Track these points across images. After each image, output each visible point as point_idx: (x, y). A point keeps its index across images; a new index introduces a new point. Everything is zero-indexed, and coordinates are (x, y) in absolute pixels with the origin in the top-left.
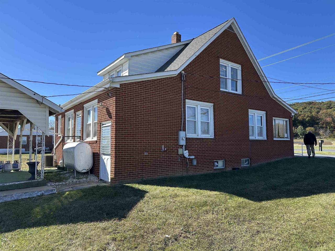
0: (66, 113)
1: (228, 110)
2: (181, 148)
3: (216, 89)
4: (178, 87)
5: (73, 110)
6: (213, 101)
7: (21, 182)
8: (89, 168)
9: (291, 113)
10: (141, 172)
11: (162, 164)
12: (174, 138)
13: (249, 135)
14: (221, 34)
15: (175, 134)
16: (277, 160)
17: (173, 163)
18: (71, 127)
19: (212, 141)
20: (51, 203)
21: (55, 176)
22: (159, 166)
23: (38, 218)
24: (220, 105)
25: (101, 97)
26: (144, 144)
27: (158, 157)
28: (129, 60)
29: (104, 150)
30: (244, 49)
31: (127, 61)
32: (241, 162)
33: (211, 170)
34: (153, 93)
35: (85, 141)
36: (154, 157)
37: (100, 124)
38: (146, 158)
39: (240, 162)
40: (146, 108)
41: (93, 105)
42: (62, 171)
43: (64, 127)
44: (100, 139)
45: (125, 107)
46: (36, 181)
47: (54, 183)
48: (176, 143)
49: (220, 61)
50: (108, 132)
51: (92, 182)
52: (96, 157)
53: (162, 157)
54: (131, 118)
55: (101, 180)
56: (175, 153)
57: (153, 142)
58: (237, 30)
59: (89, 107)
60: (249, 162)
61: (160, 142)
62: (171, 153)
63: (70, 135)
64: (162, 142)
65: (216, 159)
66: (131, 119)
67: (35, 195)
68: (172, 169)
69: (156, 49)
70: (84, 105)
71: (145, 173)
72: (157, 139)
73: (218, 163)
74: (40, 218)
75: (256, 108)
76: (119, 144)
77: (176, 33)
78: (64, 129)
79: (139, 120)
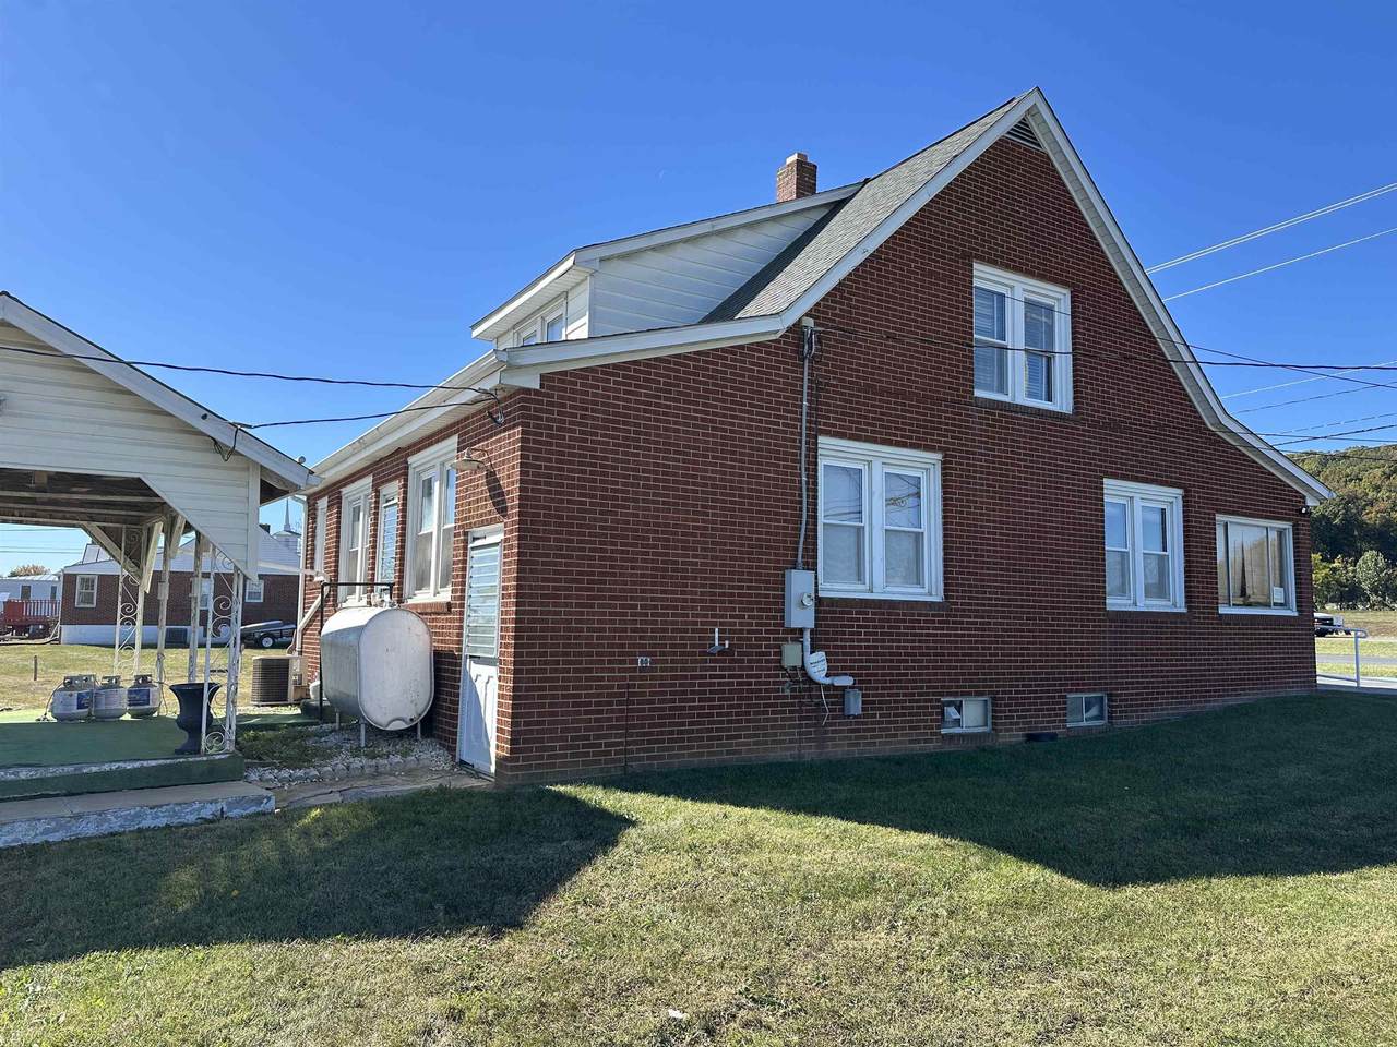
0: (344, 490)
1: (1007, 482)
2: (795, 640)
3: (954, 389)
4: (784, 383)
5: (369, 480)
6: (940, 442)
7: (145, 764)
8: (419, 712)
9: (1304, 497)
10: (621, 735)
11: (711, 707)
12: (767, 596)
13: (1104, 593)
14: (982, 161)
15: (768, 582)
16: (1232, 701)
17: (758, 706)
18: (361, 545)
19: (933, 616)
20: (244, 852)
21: (285, 741)
22: (699, 715)
23: (180, 909)
24: (974, 459)
25: (470, 429)
26: (635, 622)
27: (693, 677)
28: (591, 275)
29: (475, 640)
30: (1083, 218)
31: (586, 279)
32: (1065, 709)
33: (926, 741)
34: (679, 408)
35: (410, 602)
36: (675, 677)
37: (466, 534)
38: (641, 678)
39: (1060, 709)
40: (649, 472)
41: (443, 459)
42: (316, 724)
43: (338, 547)
44: (462, 598)
45: (562, 469)
46: (205, 759)
47: (276, 771)
48: (775, 618)
49: (975, 273)
50: (491, 569)
51: (426, 771)
52: (446, 669)
53: (712, 677)
54: (585, 511)
55: (462, 763)
56: (767, 661)
57: (674, 615)
58: (1050, 138)
59: (430, 468)
60: (1101, 710)
61: (706, 616)
62: (749, 661)
63: (355, 579)
64: (713, 616)
65: (949, 694)
66: (584, 519)
67: (191, 818)
68: (755, 728)
69: (705, 228)
70: (411, 460)
71: (636, 743)
72: (693, 601)
73: (960, 711)
74: (186, 912)
75: (1137, 472)
76: (534, 621)
77: (794, 158)
78: (337, 552)
79: (618, 521)
